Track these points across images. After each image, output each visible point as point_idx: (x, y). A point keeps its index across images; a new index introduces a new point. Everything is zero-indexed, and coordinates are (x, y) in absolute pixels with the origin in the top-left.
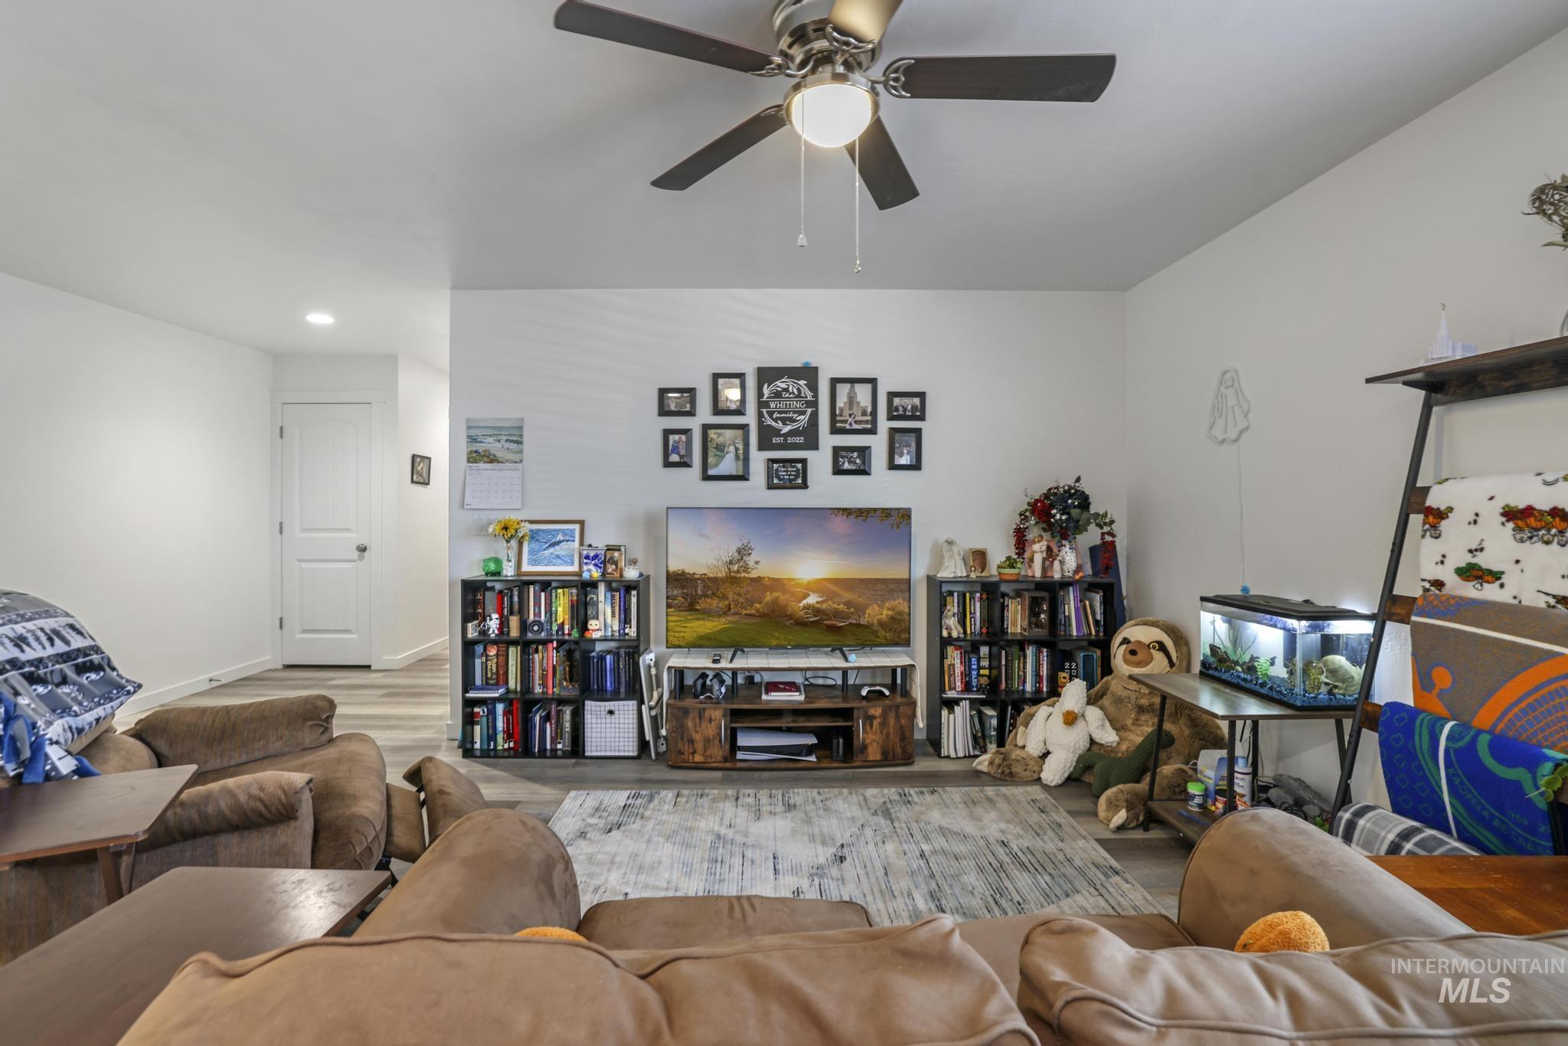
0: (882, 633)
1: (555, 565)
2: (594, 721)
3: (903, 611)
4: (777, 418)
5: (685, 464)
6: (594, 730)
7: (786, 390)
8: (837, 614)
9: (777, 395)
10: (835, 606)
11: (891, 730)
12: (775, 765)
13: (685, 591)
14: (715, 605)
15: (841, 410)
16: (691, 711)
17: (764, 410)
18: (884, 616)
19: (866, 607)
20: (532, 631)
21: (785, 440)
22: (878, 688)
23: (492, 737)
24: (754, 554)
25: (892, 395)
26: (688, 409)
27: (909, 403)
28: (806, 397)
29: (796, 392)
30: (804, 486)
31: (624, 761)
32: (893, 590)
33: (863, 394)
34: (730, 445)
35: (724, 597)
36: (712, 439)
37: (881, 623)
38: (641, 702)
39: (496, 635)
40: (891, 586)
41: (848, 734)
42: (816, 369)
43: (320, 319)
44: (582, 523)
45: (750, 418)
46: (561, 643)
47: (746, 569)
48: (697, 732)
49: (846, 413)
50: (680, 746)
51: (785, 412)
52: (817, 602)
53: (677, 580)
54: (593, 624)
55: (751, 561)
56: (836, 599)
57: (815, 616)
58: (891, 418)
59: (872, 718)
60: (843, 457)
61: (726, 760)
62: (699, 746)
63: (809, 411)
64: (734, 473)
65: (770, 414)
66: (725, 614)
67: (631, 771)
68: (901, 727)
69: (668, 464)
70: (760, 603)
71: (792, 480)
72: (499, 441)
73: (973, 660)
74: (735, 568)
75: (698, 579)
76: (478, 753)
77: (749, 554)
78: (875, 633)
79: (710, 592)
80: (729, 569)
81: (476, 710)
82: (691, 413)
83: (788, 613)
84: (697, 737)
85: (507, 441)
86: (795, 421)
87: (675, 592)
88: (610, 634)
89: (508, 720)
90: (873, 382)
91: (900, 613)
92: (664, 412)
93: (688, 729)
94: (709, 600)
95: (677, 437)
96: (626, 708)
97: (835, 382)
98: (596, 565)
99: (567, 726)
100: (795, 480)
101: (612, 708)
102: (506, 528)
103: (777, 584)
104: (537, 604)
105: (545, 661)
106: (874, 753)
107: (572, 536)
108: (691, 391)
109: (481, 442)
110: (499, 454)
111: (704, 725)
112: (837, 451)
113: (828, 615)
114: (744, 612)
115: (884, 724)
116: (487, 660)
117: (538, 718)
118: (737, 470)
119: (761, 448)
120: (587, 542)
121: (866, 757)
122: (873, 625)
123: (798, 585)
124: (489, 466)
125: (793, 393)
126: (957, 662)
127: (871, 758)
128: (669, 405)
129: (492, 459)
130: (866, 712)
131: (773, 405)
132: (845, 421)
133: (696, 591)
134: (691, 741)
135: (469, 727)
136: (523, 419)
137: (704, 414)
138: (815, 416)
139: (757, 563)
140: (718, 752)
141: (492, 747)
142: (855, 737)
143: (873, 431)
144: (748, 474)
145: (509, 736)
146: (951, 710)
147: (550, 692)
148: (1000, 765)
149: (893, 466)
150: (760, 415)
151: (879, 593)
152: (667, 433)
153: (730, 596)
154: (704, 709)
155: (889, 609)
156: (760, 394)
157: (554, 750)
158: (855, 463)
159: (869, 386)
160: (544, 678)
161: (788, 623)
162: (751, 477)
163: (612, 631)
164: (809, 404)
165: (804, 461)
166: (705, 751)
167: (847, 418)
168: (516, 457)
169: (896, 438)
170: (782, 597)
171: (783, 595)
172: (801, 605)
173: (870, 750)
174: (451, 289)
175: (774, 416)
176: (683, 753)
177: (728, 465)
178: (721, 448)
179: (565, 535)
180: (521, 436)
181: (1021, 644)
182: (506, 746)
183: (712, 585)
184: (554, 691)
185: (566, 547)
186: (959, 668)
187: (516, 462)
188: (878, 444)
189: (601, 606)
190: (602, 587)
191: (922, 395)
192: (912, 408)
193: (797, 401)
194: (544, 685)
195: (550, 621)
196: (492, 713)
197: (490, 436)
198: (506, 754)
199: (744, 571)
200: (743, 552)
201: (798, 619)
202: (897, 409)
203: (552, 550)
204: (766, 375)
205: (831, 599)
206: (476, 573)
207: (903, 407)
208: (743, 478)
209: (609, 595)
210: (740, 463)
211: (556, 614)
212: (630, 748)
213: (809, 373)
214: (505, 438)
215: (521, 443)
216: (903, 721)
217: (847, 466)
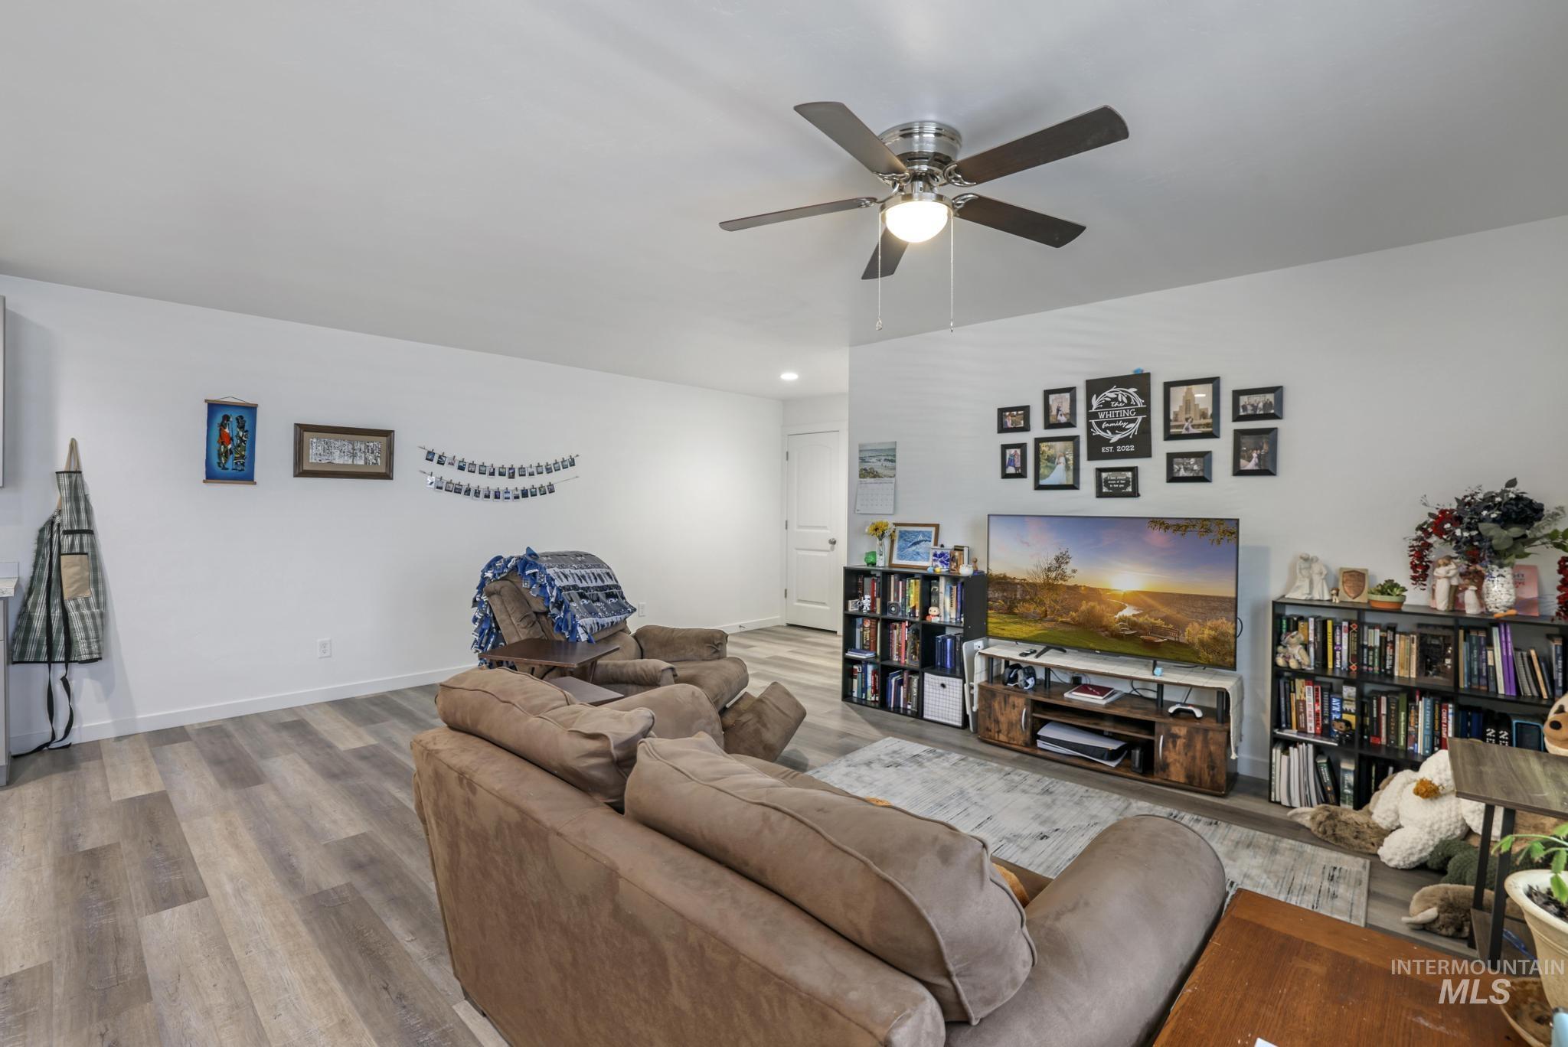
0: (1203, 654)
1: (915, 560)
2: (931, 690)
3: (1226, 633)
4: (1106, 428)
5: (1021, 475)
6: (931, 698)
7: (1115, 400)
8: (1154, 629)
9: (1106, 405)
10: (1153, 620)
11: (1198, 755)
12: (1069, 760)
13: (1005, 594)
14: (1032, 610)
15: (1176, 414)
16: (998, 694)
17: (1093, 421)
18: (1205, 636)
19: (1186, 625)
20: (891, 611)
21: (1115, 449)
22: (1190, 708)
23: (864, 690)
24: (1071, 562)
25: (1237, 394)
26: (1022, 425)
27: (1259, 400)
28: (1136, 405)
29: (1125, 400)
30: (1135, 494)
31: (950, 728)
32: (1214, 609)
33: (1202, 396)
34: (1060, 456)
35: (1041, 603)
36: (1044, 452)
37: (1202, 643)
38: (964, 682)
39: (868, 612)
40: (1213, 604)
41: (1149, 748)
42: (1148, 375)
43: (789, 376)
44: (937, 526)
45: (1080, 430)
46: (911, 623)
47: (1063, 577)
48: (1002, 714)
49: (1182, 417)
50: (988, 724)
51: (1115, 422)
52: (1134, 615)
53: (999, 583)
54: (933, 610)
55: (1068, 569)
56: (1153, 613)
57: (1131, 629)
58: (1237, 418)
59: (1175, 737)
60: (1178, 464)
61: (1026, 745)
62: (1004, 727)
63: (1140, 418)
64: (1065, 482)
65: (1099, 424)
66: (1041, 620)
67: (957, 737)
68: (1210, 754)
69: (1005, 476)
70: (1076, 611)
71: (1122, 488)
72: (880, 461)
73: (1334, 700)
74: (1053, 575)
75: (1018, 584)
76: (855, 700)
77: (1067, 563)
78: (1196, 653)
79: (1028, 597)
80: (1048, 576)
81: (855, 667)
82: (1026, 428)
83: (1104, 624)
84: (1002, 719)
85: (885, 460)
86: (1125, 429)
87: (997, 595)
88: (948, 621)
89: (875, 679)
90: (1214, 381)
91: (1224, 634)
92: (1002, 429)
93: (994, 710)
94: (1027, 605)
95: (1013, 451)
96: (954, 684)
97: (1168, 386)
98: (942, 562)
99: (915, 691)
100: (1125, 488)
101: (944, 682)
102: (876, 530)
103: (1093, 593)
104: (897, 591)
105: (900, 637)
106: (1177, 774)
107: (929, 537)
108: (1026, 409)
109: (868, 462)
110: (880, 471)
111: (1008, 709)
112: (1171, 457)
113: (1145, 629)
114: (1060, 619)
115: (1189, 745)
116: (864, 630)
117: (893, 681)
118: (1067, 480)
119: (1090, 458)
120: (940, 543)
121: (1168, 776)
122: (1193, 644)
123: (1114, 596)
124: (872, 480)
125: (1123, 402)
126: (1310, 700)
127: (1173, 779)
128: (1006, 423)
129: (875, 475)
130: (1169, 730)
131: (1101, 416)
132: (1181, 426)
133: (1015, 595)
134: (997, 722)
135: (850, 679)
136: (896, 442)
137: (1038, 429)
138: (1147, 423)
139: (1074, 571)
140: (1021, 736)
141: (864, 697)
142: (1155, 752)
143: (1213, 435)
144: (1078, 483)
145: (875, 692)
146: (1285, 751)
147: (903, 662)
148: (1320, 823)
149: (1238, 472)
150: (1089, 426)
151: (1200, 610)
152: (1005, 447)
153: (1047, 602)
154: (1009, 695)
155: (1211, 628)
156: (1089, 405)
157: (905, 709)
158: (1192, 470)
159: (1209, 387)
160: (899, 649)
161: (1103, 634)
162: (1082, 486)
163: (951, 619)
164: (1139, 412)
165: (1133, 470)
166: (1008, 733)
167: (1184, 422)
168: (890, 473)
169: (1243, 441)
170: (1098, 608)
171: (1099, 604)
172: (1117, 616)
173: (1172, 769)
174: (850, 346)
175: (1103, 427)
176: (990, 731)
177: (1059, 474)
178: (1051, 459)
179: (924, 536)
180: (894, 456)
181: (1411, 694)
182: (873, 699)
183: (1031, 590)
184: (906, 661)
185: (924, 546)
186: (1311, 707)
187: (891, 477)
188: (1221, 449)
189: (941, 596)
190: (942, 581)
191: (1277, 391)
192: (1264, 405)
193: (1126, 410)
194: (899, 655)
195: (904, 604)
196: (865, 671)
197: (874, 457)
198: (873, 705)
199: (1061, 579)
200: (1061, 560)
201: (1113, 631)
202: (1245, 408)
203: (914, 548)
204: (1095, 387)
205: (1148, 613)
206: (860, 563)
207: (1252, 405)
208: (1074, 487)
209: (948, 588)
210: (1071, 473)
211: (909, 600)
212: (957, 721)
213: (1140, 381)
214: (884, 458)
215: (893, 461)
216: (1213, 748)
217: (1182, 473)
